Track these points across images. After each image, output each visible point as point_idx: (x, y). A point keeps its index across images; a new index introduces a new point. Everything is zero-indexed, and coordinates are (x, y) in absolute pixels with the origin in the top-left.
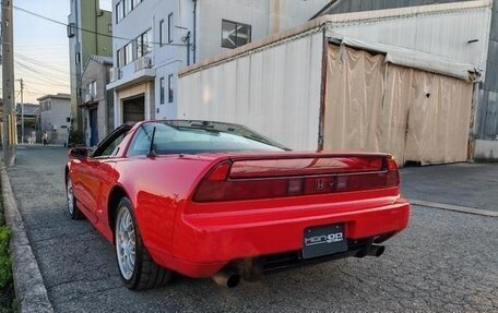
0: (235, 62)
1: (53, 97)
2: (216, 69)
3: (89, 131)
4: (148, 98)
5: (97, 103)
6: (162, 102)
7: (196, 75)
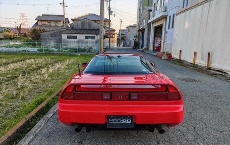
0: (202, 5)
1: (131, 26)
2: (192, 11)
3: (141, 42)
4: (164, 26)
5: (144, 29)
6: (169, 29)
7: (183, 14)
